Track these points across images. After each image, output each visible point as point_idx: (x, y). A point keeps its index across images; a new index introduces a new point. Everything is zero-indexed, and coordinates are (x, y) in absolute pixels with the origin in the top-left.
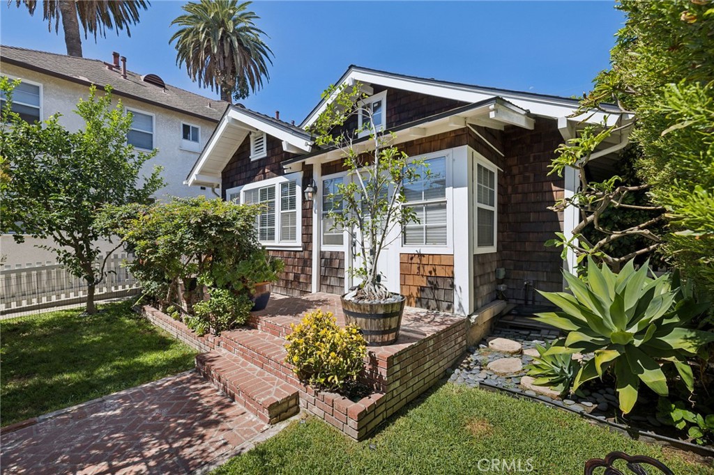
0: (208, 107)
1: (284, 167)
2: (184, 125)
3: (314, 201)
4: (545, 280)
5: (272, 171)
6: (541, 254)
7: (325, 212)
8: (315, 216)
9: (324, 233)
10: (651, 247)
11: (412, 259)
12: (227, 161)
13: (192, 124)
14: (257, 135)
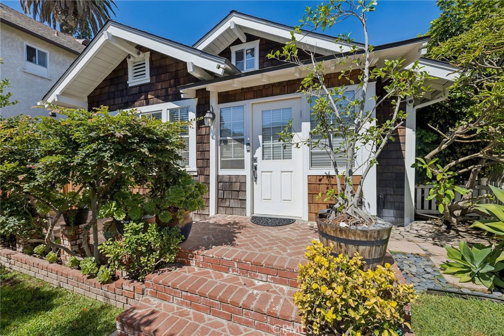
0: (56, 35)
1: (181, 91)
2: (28, 47)
3: (212, 127)
4: (392, 193)
5: (158, 97)
6: (389, 174)
7: (222, 138)
8: (213, 143)
9: (221, 158)
10: (469, 168)
11: (320, 180)
12: (96, 85)
13: (39, 47)
14: (136, 60)
